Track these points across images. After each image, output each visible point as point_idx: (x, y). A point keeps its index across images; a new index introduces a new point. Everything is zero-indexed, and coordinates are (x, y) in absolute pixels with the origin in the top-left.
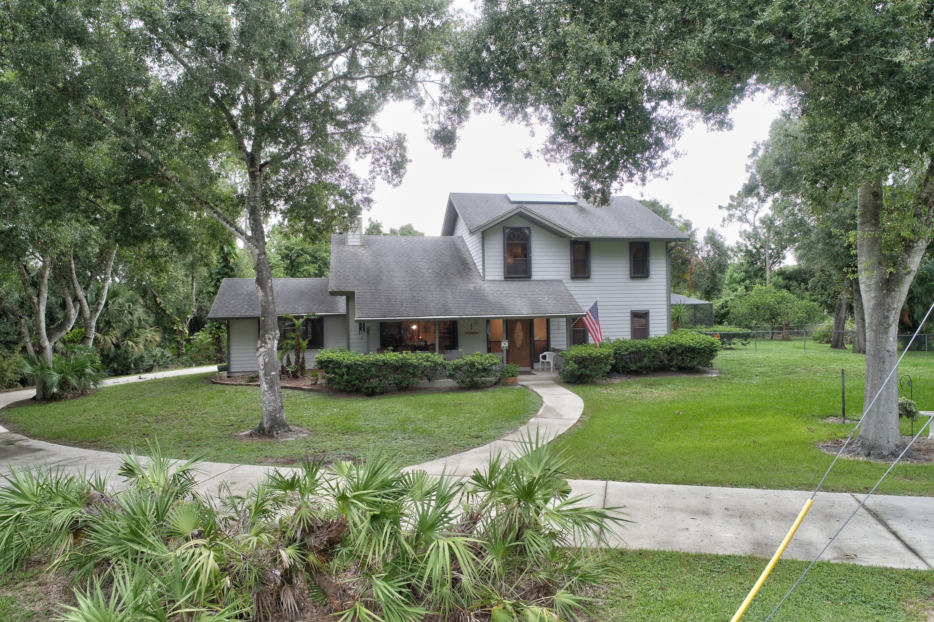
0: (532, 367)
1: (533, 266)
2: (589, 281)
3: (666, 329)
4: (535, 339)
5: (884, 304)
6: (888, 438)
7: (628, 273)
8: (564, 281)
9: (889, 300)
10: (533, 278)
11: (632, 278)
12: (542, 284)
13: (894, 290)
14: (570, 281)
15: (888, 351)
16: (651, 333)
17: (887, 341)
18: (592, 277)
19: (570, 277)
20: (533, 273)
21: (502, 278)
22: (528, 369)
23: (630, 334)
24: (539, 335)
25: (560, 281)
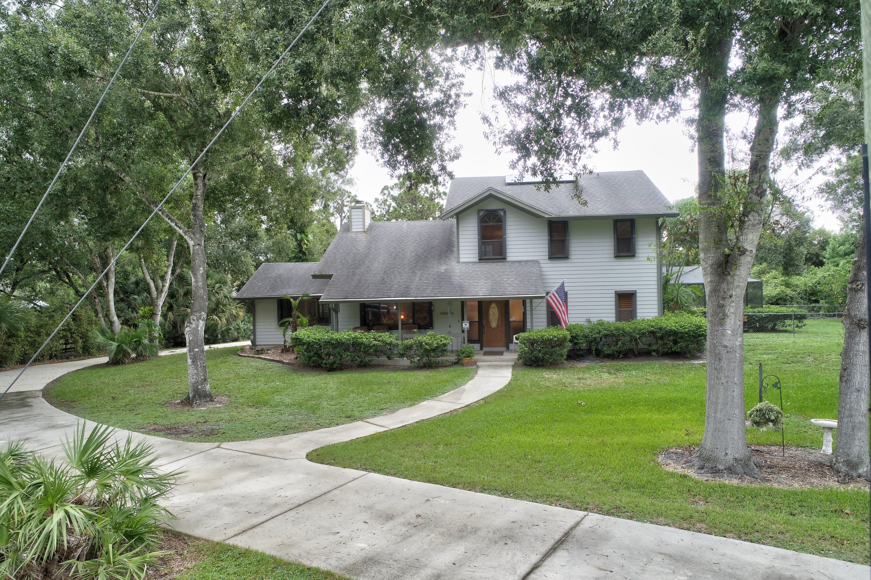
0: (508, 348)
1: (508, 247)
2: (569, 261)
3: (656, 310)
4: (511, 320)
5: (719, 291)
6: (726, 449)
7: (613, 252)
8: (541, 262)
9: (724, 286)
10: (509, 259)
11: (616, 257)
12: (517, 265)
13: (729, 274)
14: (548, 261)
15: (726, 347)
16: (638, 315)
17: (723, 335)
18: (570, 257)
19: (547, 257)
20: (508, 255)
21: (477, 260)
22: (504, 349)
23: (614, 315)
24: (515, 317)
25: (537, 262)
